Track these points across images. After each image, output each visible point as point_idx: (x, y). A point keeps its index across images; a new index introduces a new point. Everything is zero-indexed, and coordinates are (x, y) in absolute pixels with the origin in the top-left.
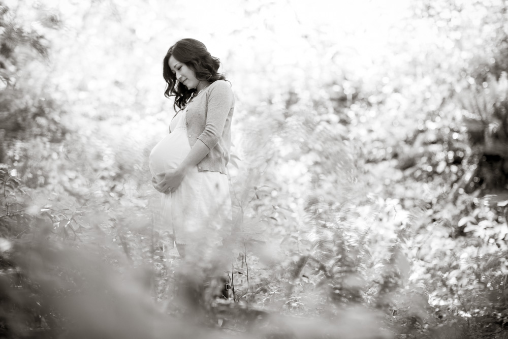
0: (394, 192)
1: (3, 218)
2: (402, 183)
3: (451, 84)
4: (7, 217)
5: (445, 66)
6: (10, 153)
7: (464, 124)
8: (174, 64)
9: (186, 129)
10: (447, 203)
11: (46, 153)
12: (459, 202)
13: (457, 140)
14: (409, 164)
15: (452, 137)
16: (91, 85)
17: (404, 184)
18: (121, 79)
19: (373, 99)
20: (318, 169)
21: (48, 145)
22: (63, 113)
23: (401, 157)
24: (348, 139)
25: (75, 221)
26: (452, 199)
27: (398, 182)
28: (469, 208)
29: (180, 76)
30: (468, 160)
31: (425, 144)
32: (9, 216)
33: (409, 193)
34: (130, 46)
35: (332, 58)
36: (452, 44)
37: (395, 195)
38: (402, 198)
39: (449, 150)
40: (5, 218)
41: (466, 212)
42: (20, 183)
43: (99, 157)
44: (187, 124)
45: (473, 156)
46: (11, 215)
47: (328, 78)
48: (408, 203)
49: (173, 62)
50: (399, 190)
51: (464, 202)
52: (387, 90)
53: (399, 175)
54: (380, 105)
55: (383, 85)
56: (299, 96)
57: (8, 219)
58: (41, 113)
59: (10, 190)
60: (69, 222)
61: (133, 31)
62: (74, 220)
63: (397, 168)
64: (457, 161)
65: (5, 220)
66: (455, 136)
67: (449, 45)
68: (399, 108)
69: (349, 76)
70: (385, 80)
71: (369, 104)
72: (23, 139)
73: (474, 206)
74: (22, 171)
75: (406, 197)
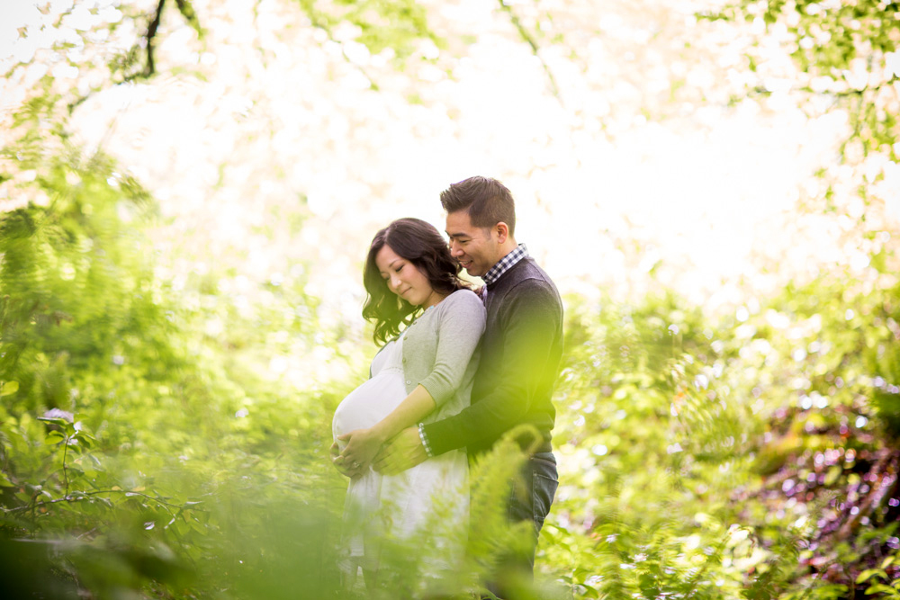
0: (745, 515)
1: (57, 503)
2: (760, 499)
3: (858, 329)
4: (65, 503)
5: (849, 297)
6: (74, 392)
7: (877, 402)
8: (390, 261)
9: (402, 371)
10: (838, 540)
11: (136, 397)
12: (860, 542)
13: (863, 430)
14: (774, 466)
15: (854, 423)
16: (224, 286)
17: (764, 501)
18: (276, 278)
19: (718, 347)
20: (615, 463)
21: (142, 383)
22: (172, 329)
23: (763, 452)
24: (667, 417)
25: (184, 519)
26: (847, 533)
27: (754, 496)
28: (877, 552)
29: (399, 282)
30: (881, 467)
31: (805, 434)
32: (69, 501)
33: (773, 518)
34: (297, 224)
35: (653, 270)
36: (866, 261)
37: (748, 519)
38: (758, 524)
39: (848, 447)
40: (61, 505)
41: (870, 560)
42: (92, 445)
43: (230, 411)
44: (404, 362)
45: (889, 461)
46: (73, 499)
47: (640, 304)
48: (769, 536)
49: (388, 256)
50: (755, 511)
51: (869, 541)
52: (744, 332)
53: (757, 485)
54: (731, 359)
55: (738, 324)
56: (588, 331)
57: (65, 507)
58: (134, 326)
59: (74, 455)
60: (173, 520)
61: (305, 199)
62: (182, 516)
63: (753, 471)
64: (862, 467)
65: (61, 507)
66: (861, 422)
67: (860, 263)
68: (763, 366)
69: (679, 303)
70: (742, 315)
71: (713, 355)
72: (98, 370)
73: (885, 550)
74: (94, 424)
75: (766, 525)
